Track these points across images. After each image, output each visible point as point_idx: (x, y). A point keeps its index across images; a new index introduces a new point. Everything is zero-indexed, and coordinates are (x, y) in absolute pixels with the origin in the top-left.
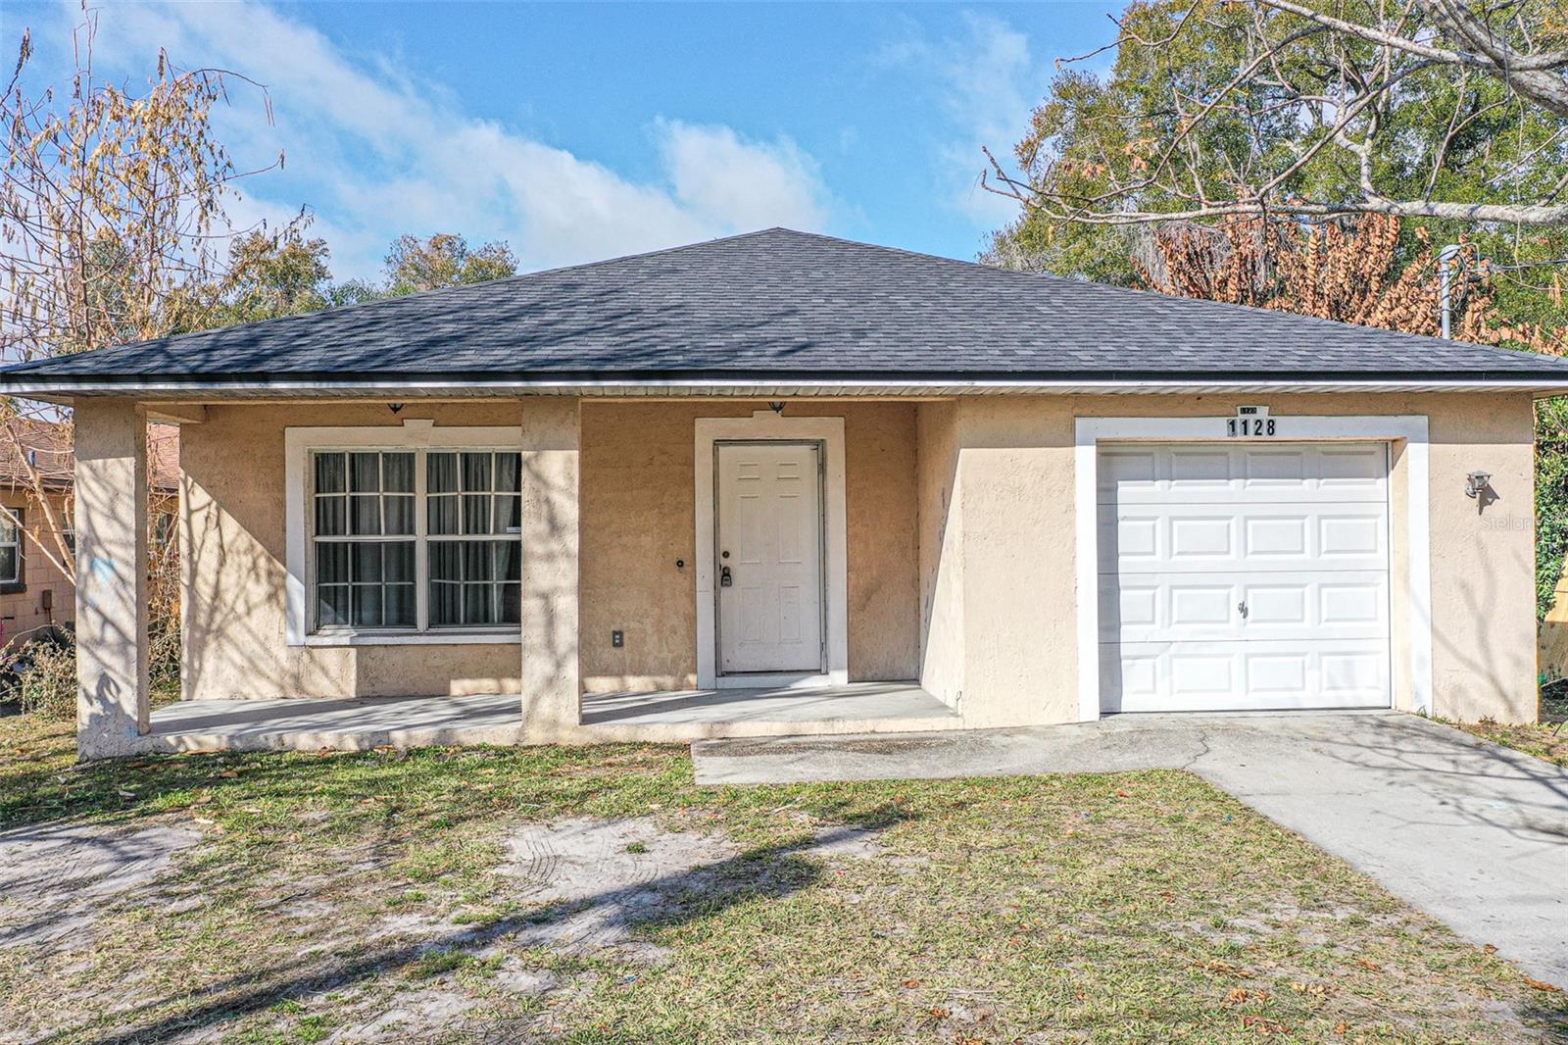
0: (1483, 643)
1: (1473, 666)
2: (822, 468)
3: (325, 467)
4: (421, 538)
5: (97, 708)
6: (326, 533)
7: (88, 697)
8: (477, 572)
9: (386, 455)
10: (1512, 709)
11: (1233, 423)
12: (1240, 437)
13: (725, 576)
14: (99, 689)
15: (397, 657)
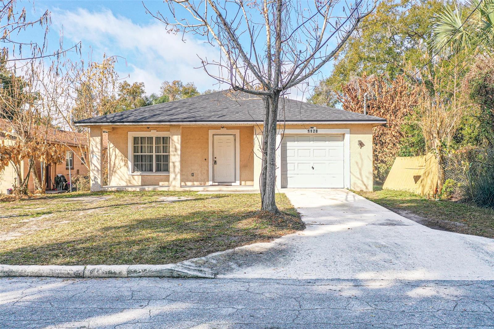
0: (361, 174)
1: (358, 178)
2: (235, 140)
3: (135, 139)
4: (154, 154)
5: (94, 182)
6: (136, 153)
7: (92, 180)
8: (165, 161)
9: (147, 137)
10: (367, 188)
11: (309, 130)
12: (310, 133)
13: (215, 162)
14: (94, 179)
15: (149, 177)
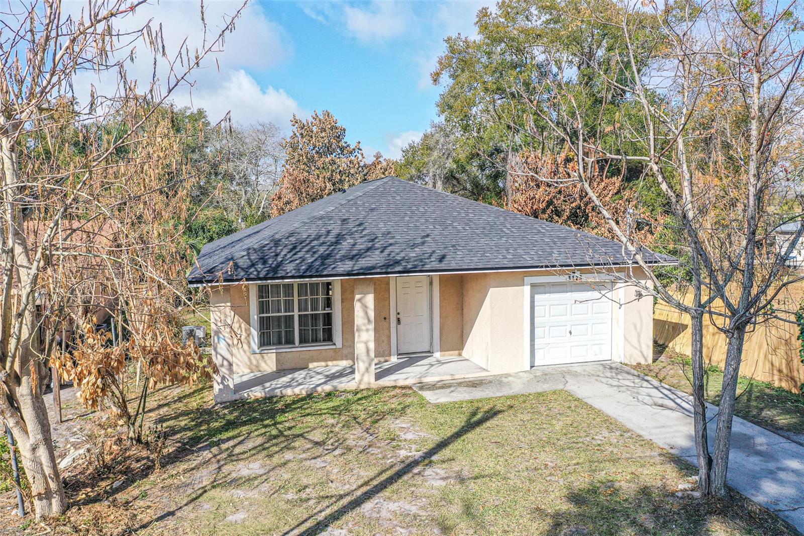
2: (431, 283)
3: (262, 289)
4: (296, 313)
5: (221, 386)
6: (264, 313)
7: (218, 383)
8: (315, 324)
9: (283, 285)
10: (646, 360)
11: (570, 277)
12: (572, 281)
13: (399, 320)
14: (222, 380)
15: (290, 356)
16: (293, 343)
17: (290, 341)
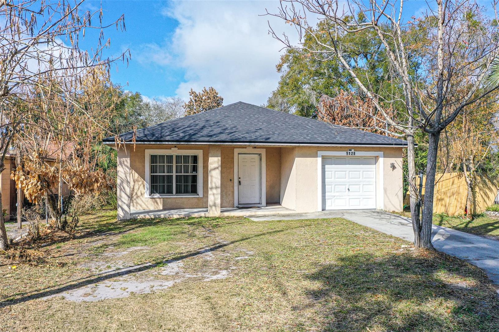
4: (174, 174)
6: (154, 173)
8: (186, 182)
9: (166, 156)
10: (397, 209)
11: (347, 153)
12: (349, 155)
13: (240, 183)
15: (169, 200)
16: (172, 193)
17: (170, 192)
